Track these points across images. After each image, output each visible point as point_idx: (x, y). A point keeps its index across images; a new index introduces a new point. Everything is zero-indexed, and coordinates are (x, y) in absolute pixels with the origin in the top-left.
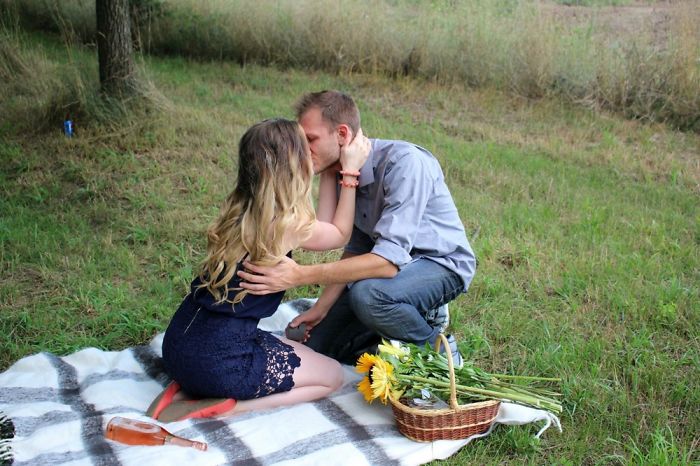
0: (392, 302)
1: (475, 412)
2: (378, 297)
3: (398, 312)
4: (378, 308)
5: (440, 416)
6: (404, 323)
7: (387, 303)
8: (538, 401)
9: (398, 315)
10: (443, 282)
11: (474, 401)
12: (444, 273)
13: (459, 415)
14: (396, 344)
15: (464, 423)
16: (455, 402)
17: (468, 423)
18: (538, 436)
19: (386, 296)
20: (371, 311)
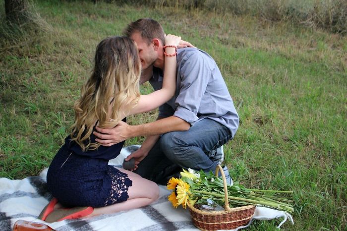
0: (186, 145)
1: (240, 212)
2: (177, 142)
4: (178, 149)
5: (219, 215)
6: (194, 158)
7: (183, 146)
8: (278, 205)
9: (190, 153)
10: (218, 132)
11: (240, 206)
12: (219, 127)
13: (230, 214)
14: (191, 171)
15: (233, 220)
16: (228, 206)
17: (236, 220)
18: (279, 227)
19: (182, 142)
20: (174, 151)
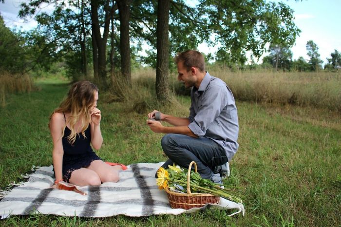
0: (177, 146)
1: (200, 197)
2: (171, 142)
3: (180, 152)
4: (170, 147)
5: (182, 197)
7: (175, 146)
9: (180, 153)
11: (199, 192)
13: (191, 198)
14: (178, 167)
16: (189, 190)
18: (230, 216)
19: (175, 142)
20: (167, 148)
